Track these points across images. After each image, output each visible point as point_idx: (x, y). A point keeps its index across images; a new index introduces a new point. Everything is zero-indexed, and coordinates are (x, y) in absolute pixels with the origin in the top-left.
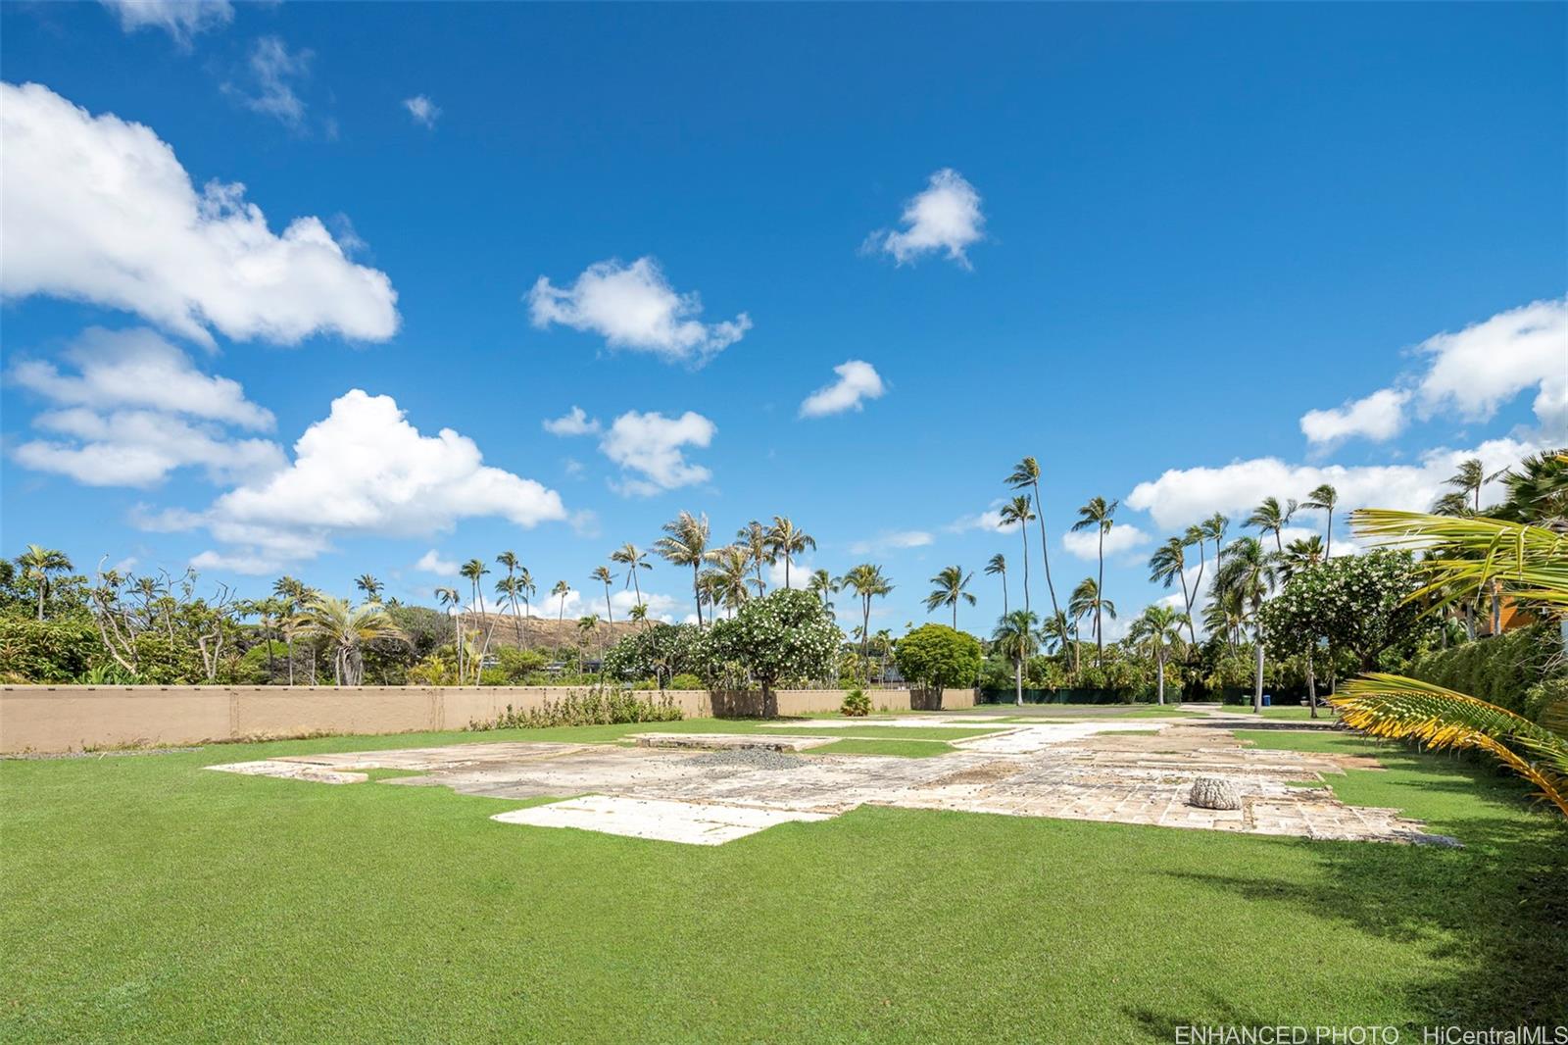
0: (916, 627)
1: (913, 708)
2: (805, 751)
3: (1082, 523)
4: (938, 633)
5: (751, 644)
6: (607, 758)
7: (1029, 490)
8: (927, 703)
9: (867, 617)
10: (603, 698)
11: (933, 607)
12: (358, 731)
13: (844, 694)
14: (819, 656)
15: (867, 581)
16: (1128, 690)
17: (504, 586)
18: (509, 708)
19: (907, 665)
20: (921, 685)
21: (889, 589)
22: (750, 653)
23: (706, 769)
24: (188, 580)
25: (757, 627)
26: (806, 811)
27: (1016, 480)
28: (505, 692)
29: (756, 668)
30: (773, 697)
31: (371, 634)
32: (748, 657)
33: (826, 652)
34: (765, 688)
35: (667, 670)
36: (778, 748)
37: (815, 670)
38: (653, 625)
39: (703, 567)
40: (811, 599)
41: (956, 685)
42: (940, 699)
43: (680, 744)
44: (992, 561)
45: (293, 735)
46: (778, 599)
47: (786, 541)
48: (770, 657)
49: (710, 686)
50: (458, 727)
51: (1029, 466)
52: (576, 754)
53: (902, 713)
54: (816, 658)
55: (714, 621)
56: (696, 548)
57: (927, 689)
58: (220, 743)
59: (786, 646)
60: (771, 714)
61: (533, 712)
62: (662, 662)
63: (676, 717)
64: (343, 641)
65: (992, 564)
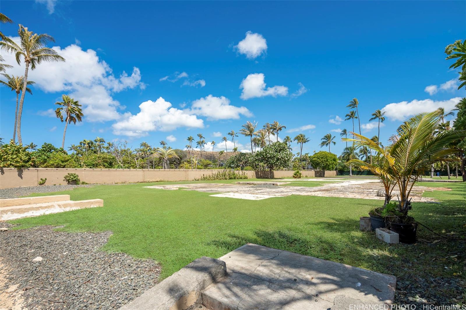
0: (317, 152)
1: (316, 176)
2: (280, 185)
3: (373, 119)
4: (323, 154)
5: (266, 158)
6: (230, 186)
7: (354, 110)
8: (320, 175)
9: (301, 150)
10: (227, 173)
11: (322, 146)
12: (169, 180)
13: (294, 172)
14: (286, 161)
15: (301, 139)
17: (199, 143)
18: (204, 175)
19: (313, 163)
20: (318, 170)
21: (308, 141)
22: (266, 160)
23: (255, 188)
24: (125, 144)
25: (268, 153)
26: (278, 195)
27: (350, 106)
28: (203, 171)
29: (268, 165)
30: (273, 173)
31: (171, 157)
32: (266, 161)
33: (288, 159)
34: (271, 170)
35: (243, 165)
36: (273, 184)
37: (285, 165)
38: (239, 153)
39: (253, 137)
40: (284, 145)
41: (329, 169)
42: (324, 174)
43: (248, 184)
46: (274, 145)
47: (277, 128)
48: (272, 161)
49: (255, 170)
50: (192, 180)
51: (355, 101)
52: (222, 185)
53: (312, 177)
54: (285, 162)
55: (256, 152)
56: (251, 131)
57: (320, 170)
58: (141, 182)
59: (276, 158)
60: (272, 177)
61: (209, 176)
62: (242, 163)
63: (246, 178)
64: (165, 158)
65: (343, 132)
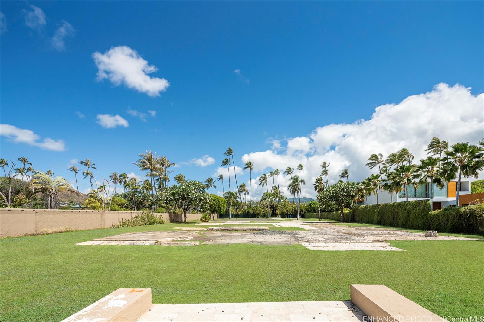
3: (246, 168)
4: (215, 197)
7: (230, 156)
16: (258, 214)
18: (122, 219)
27: (226, 153)
28: (120, 213)
30: (186, 216)
34: (185, 213)
44: (219, 176)
45: (58, 231)
50: (109, 227)
51: (230, 150)
56: (152, 165)
58: (31, 235)
60: (186, 221)
61: (128, 220)
64: (51, 191)
65: (219, 177)
